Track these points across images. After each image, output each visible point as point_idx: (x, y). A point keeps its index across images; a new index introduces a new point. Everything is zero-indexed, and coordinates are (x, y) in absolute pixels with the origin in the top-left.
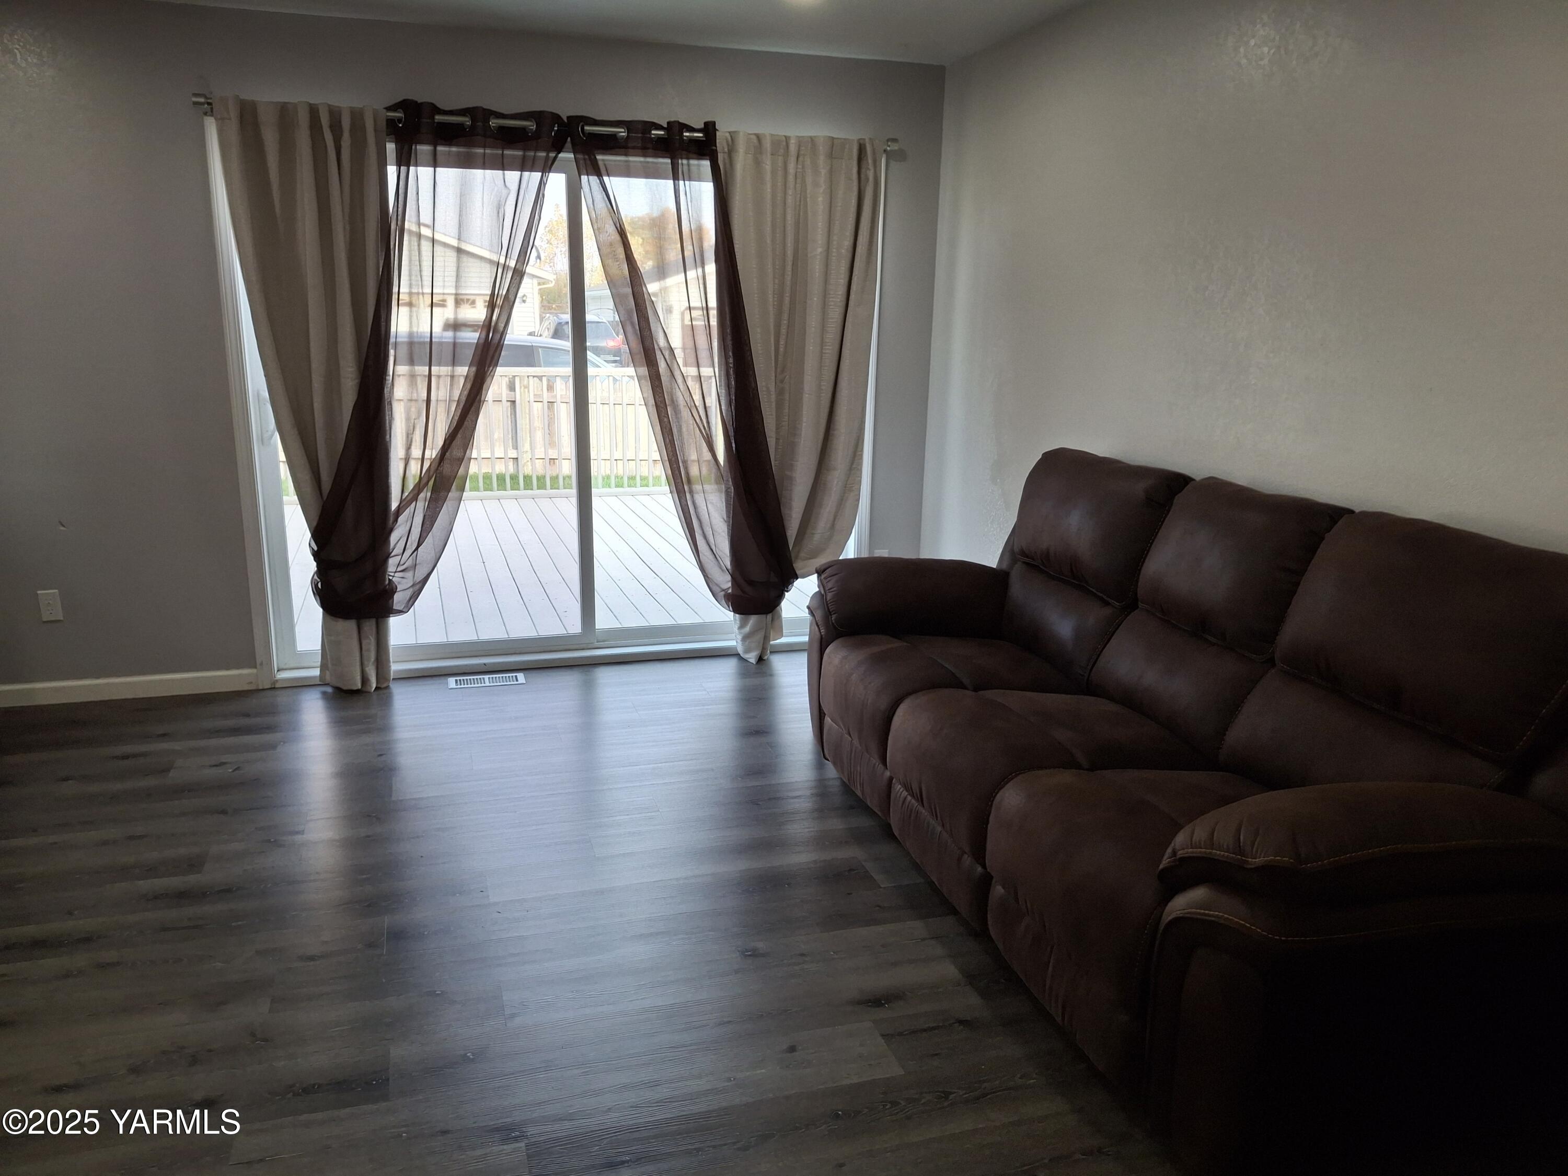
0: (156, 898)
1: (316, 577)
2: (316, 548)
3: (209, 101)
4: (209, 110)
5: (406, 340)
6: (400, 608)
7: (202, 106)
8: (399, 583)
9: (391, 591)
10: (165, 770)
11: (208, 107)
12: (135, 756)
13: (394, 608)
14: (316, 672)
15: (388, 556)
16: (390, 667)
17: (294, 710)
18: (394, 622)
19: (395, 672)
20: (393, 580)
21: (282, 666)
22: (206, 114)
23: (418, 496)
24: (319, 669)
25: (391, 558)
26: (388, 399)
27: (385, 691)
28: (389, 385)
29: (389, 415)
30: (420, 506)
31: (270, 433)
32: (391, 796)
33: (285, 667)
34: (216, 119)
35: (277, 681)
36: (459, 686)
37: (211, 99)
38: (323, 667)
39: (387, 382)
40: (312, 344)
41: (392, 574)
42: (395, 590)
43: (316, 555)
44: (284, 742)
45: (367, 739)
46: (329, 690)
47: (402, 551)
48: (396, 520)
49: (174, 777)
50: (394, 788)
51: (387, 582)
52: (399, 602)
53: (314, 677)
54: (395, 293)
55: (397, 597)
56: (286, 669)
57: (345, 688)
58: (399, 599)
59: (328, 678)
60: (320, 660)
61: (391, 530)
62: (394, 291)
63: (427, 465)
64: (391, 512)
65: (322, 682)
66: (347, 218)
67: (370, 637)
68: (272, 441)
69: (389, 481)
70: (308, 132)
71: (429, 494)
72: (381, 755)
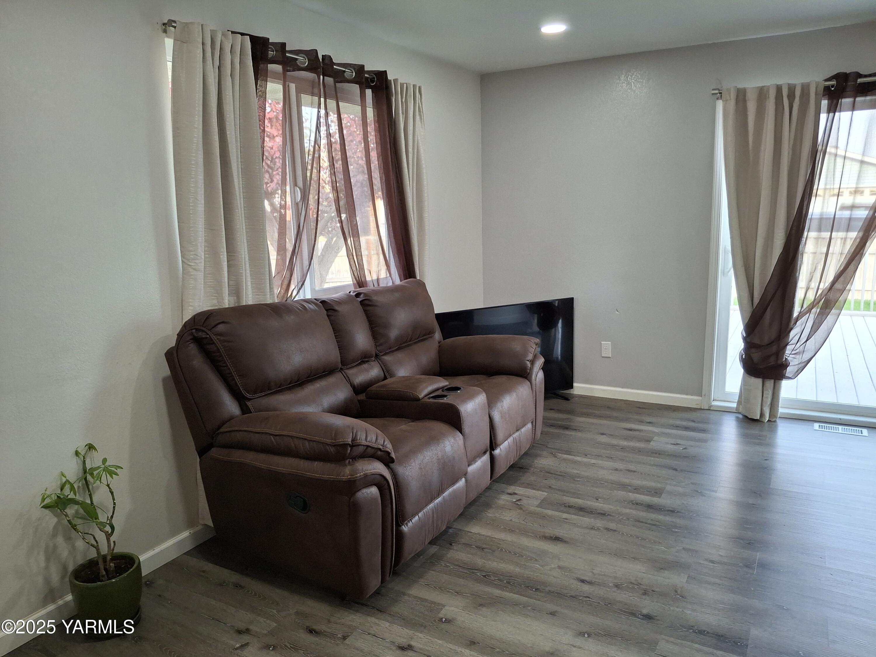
0: (637, 504)
1: (742, 352)
2: (745, 335)
3: (720, 92)
4: (720, 97)
5: (818, 217)
6: (790, 376)
7: (716, 95)
8: (792, 361)
9: (785, 365)
10: (649, 441)
11: (720, 95)
12: (635, 430)
13: (786, 375)
14: (735, 405)
15: (787, 344)
16: (779, 409)
17: (718, 423)
18: (784, 383)
19: (781, 413)
20: (788, 359)
21: (715, 399)
22: (718, 99)
23: (812, 309)
24: (736, 403)
25: (790, 346)
26: (801, 251)
27: (773, 423)
28: (803, 244)
29: (800, 261)
30: (812, 317)
31: (728, 269)
32: (770, 485)
33: (717, 399)
34: (723, 101)
35: (712, 406)
36: (821, 429)
37: (722, 90)
38: (739, 403)
39: (802, 242)
40: (760, 220)
41: (788, 355)
42: (788, 365)
43: (745, 339)
44: (712, 440)
45: (758, 448)
46: (740, 416)
47: (796, 342)
48: (796, 323)
49: (653, 445)
50: (772, 481)
51: (784, 360)
52: (790, 372)
53: (733, 408)
54: (815, 189)
55: (789, 369)
56: (717, 400)
57: (749, 417)
58: (790, 371)
59: (741, 410)
60: (737, 399)
61: (792, 329)
62: (814, 188)
63: (820, 292)
64: (793, 319)
65: (737, 411)
66: (791, 147)
67: (769, 390)
68: (729, 274)
69: (795, 300)
70: (774, 101)
71: (818, 310)
72: (766, 460)
